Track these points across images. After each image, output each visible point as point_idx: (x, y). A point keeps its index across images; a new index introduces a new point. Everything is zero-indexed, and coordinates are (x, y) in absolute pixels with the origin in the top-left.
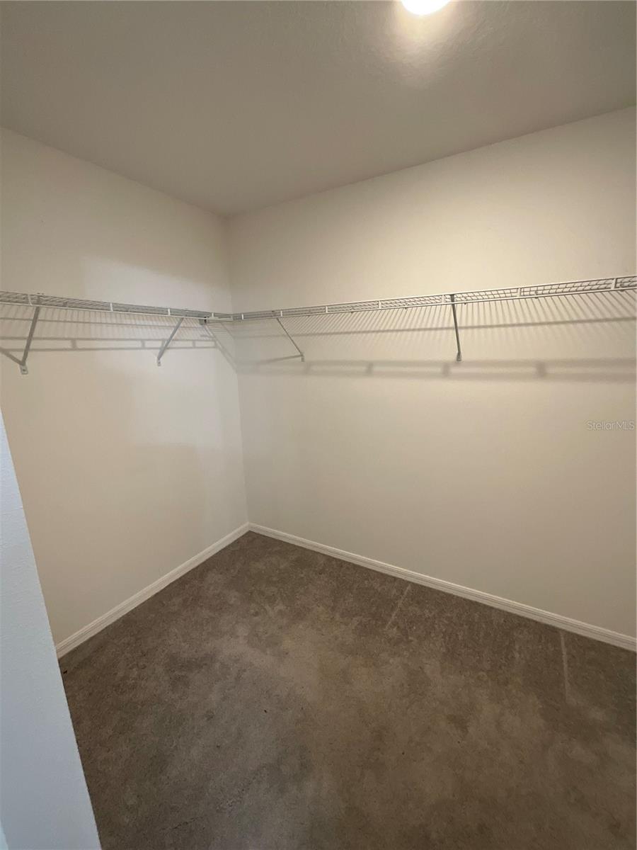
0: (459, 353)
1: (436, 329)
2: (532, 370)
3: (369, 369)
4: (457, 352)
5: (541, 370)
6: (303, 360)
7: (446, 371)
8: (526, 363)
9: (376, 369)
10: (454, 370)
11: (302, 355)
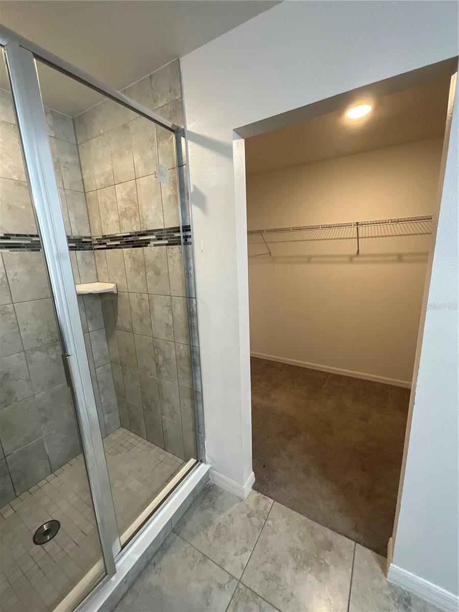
0: (358, 251)
1: (346, 238)
2: (395, 258)
3: (309, 259)
4: (357, 249)
5: (400, 258)
6: (270, 255)
7: (351, 259)
8: (392, 255)
9: (313, 259)
10: (356, 259)
11: (270, 253)
